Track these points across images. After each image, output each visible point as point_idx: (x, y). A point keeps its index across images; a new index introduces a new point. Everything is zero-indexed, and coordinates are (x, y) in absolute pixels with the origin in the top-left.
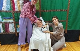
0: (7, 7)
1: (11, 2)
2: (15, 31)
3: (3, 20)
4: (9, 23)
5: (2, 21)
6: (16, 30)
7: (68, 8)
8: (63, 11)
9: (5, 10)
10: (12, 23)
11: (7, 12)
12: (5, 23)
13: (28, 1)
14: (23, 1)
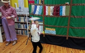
0: (39, 12)
1: (43, 8)
10: (41, 25)
13: (58, 7)
14: (54, 7)
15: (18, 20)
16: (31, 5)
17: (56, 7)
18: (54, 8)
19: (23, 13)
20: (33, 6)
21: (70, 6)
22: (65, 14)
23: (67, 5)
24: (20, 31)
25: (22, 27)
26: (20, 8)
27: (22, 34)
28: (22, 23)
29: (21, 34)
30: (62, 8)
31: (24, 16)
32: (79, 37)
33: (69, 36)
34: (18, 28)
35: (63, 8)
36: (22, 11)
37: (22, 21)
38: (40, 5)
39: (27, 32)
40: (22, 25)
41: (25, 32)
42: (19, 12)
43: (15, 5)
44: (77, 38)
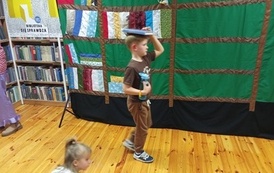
0: (89, 28)
1: (99, 17)
2: (103, 90)
3: (79, 59)
4: (92, 68)
5: (77, 62)
6: (106, 87)
7: (263, 34)
8: (243, 40)
9: (85, 36)
10: (99, 68)
11: (88, 39)
12: (84, 66)
13: (141, 14)
14: (128, 14)
15: (35, 57)
16: (64, 9)
17: (136, 13)
18: (129, 18)
19: (46, 35)
20: (70, 13)
21: (170, 11)
22: (160, 32)
23: (163, 7)
24: (42, 88)
25: (48, 76)
26: (38, 19)
27: (50, 97)
28: (47, 66)
29: (45, 99)
30: (151, 16)
31: (50, 44)
32: (203, 98)
33: (175, 97)
34: (35, 81)
35: (154, 18)
36: (43, 27)
37: (47, 58)
38: (89, 9)
39: (63, 91)
40: (47, 72)
41: (57, 92)
42: (36, 33)
43: (22, 11)
44: (196, 99)
